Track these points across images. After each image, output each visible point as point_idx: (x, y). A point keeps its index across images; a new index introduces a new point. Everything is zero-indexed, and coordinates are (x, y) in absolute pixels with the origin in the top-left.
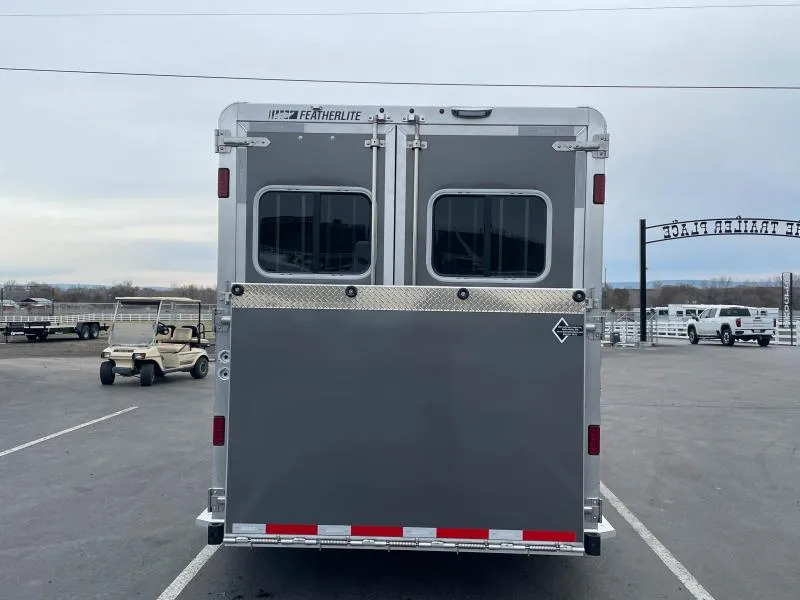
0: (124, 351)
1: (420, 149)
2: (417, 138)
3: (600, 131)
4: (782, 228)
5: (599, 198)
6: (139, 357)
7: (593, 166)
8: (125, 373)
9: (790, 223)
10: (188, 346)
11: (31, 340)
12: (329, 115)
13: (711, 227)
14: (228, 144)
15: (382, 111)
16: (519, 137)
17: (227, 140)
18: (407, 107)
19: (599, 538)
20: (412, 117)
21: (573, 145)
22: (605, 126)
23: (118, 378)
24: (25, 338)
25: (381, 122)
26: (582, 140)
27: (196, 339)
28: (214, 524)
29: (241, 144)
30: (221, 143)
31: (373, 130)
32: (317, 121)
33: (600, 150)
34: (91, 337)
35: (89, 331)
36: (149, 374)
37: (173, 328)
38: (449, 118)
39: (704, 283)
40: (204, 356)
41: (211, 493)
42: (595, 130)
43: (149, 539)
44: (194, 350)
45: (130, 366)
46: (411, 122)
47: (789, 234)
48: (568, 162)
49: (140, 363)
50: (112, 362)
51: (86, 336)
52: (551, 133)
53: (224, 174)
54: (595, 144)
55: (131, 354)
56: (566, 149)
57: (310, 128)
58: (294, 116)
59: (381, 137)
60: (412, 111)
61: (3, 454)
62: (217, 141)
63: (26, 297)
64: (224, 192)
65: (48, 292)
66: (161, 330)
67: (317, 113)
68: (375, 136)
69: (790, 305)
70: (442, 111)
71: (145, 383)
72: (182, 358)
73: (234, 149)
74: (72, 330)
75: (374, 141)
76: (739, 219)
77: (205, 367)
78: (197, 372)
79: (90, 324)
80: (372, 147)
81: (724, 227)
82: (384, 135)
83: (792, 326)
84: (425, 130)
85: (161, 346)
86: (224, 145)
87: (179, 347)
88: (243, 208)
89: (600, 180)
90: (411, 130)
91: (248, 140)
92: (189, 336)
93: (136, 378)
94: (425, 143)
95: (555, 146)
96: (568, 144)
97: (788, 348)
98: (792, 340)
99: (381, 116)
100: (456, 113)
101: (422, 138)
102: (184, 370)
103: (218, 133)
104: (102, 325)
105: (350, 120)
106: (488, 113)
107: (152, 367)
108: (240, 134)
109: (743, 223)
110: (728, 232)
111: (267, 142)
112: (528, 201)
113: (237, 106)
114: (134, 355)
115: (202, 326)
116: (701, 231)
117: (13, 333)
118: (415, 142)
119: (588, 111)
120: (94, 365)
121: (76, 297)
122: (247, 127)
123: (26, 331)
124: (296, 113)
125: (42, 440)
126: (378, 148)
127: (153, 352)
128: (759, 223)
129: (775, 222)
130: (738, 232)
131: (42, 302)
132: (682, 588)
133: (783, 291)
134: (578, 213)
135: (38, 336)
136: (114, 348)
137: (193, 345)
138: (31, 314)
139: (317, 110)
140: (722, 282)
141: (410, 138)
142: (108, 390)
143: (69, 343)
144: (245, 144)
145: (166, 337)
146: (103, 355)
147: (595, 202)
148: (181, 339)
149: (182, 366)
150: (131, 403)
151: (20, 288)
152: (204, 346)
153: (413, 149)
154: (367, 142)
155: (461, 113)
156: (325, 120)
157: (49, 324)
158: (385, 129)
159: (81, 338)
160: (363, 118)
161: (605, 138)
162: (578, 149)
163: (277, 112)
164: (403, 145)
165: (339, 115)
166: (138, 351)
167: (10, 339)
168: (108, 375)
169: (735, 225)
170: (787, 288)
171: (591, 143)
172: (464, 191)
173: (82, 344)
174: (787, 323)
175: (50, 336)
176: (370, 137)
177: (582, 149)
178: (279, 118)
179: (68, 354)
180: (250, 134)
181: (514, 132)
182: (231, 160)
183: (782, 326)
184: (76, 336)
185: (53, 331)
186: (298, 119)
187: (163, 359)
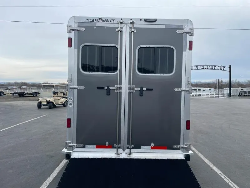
0: (44, 99)
1: (134, 32)
2: (133, 28)
3: (191, 27)
4: (217, 68)
5: (190, 49)
6: (48, 101)
7: (189, 38)
8: (44, 105)
9: (219, 67)
10: (62, 98)
11: (20, 97)
12: (104, 21)
13: (199, 67)
14: (71, 30)
15: (122, 19)
16: (166, 28)
17: (71, 28)
18: (130, 18)
19: (190, 156)
20: (131, 22)
21: (183, 31)
22: (193, 25)
23: (43, 107)
24: (18, 96)
25: (121, 23)
26: (185, 30)
27: (64, 96)
28: (67, 153)
29: (75, 30)
30: (69, 29)
31: (119, 26)
32: (100, 22)
33: (191, 33)
34: (36, 96)
35: (36, 94)
36: (51, 105)
37: (58, 93)
38: (143, 22)
39: (194, 82)
40: (66, 101)
41: (66, 143)
42: (190, 27)
43: (47, 156)
44: (64, 99)
45: (46, 103)
46: (131, 23)
47: (218, 69)
48: (181, 37)
49: (49, 102)
50: (41, 102)
51: (35, 96)
52: (176, 27)
53: (70, 40)
54: (190, 31)
55: (46, 100)
56: (180, 33)
57: (98, 25)
58: (93, 21)
59: (121, 28)
60: (131, 20)
61: (1, 130)
62: (68, 28)
63: (20, 85)
64: (70, 46)
65: (26, 84)
66: (54, 93)
67: (101, 20)
68: (119, 27)
69: (218, 87)
70: (141, 20)
71: (50, 108)
72: (60, 101)
73: (74, 31)
74: (31, 94)
75: (119, 29)
76: (206, 65)
77: (67, 103)
78: (65, 105)
79: (36, 93)
80: (118, 31)
81: (202, 67)
82: (122, 27)
83: (218, 93)
84: (135, 26)
85: (54, 98)
86: (70, 30)
87: (59, 98)
88: (76, 50)
89: (191, 43)
90: (131, 26)
91: (78, 28)
92: (62, 95)
93: (47, 107)
94: (135, 30)
95: (177, 32)
96: (181, 31)
97: (217, 99)
98: (218, 96)
99: (121, 21)
100: (145, 20)
101: (134, 28)
102: (61, 104)
103: (68, 26)
104: (39, 93)
105: (111, 22)
106: (156, 21)
107: (52, 104)
108: (75, 26)
109: (207, 66)
110: (203, 69)
111: (84, 29)
112: (168, 49)
113: (75, 17)
114: (47, 100)
115: (66, 93)
116: (196, 68)
117: (15, 95)
118: (132, 29)
119: (187, 20)
120: (36, 103)
121: (33, 85)
122: (77, 24)
123: (18, 94)
124: (94, 20)
125: (19, 124)
126: (120, 31)
127: (52, 99)
128: (211, 67)
129: (215, 66)
130: (206, 69)
131: (24, 87)
132: (212, 169)
133: (216, 84)
134: (184, 53)
135: (22, 95)
136: (41, 98)
137: (63, 98)
138: (21, 90)
139: (100, 19)
140: (199, 82)
141: (131, 28)
142: (40, 110)
143: (30, 97)
144: (77, 30)
145: (56, 95)
146: (38, 100)
147: (189, 50)
148: (60, 96)
149: (60, 103)
150: (46, 114)
151: (18, 83)
152: (67, 98)
153: (132, 32)
154: (116, 30)
155: (147, 21)
156: (103, 22)
157: (25, 92)
158: (122, 25)
159: (34, 96)
160: (115, 22)
161: (193, 29)
162: (184, 32)
163: (87, 19)
164: (128, 30)
165: (108, 20)
166: (48, 99)
167: (14, 96)
168: (40, 106)
169: (205, 67)
170: (217, 83)
171: (188, 31)
172: (148, 46)
173: (34, 98)
174: (217, 92)
175: (25, 96)
176: (118, 28)
177: (186, 33)
178: (88, 21)
179: (30, 100)
180: (78, 26)
181: (164, 27)
182: (72, 35)
183: (216, 93)
184: (32, 95)
185: (26, 94)
186: (94, 22)
187: (55, 101)
